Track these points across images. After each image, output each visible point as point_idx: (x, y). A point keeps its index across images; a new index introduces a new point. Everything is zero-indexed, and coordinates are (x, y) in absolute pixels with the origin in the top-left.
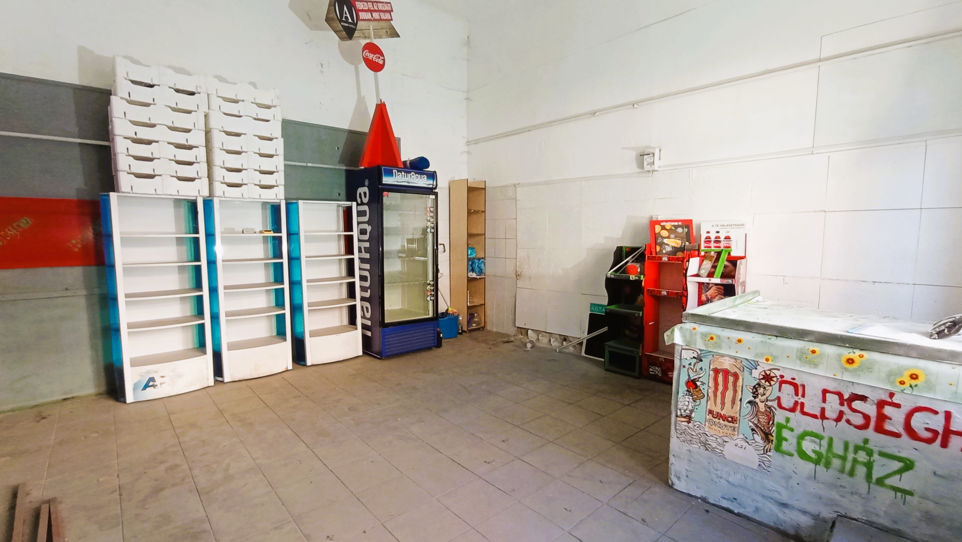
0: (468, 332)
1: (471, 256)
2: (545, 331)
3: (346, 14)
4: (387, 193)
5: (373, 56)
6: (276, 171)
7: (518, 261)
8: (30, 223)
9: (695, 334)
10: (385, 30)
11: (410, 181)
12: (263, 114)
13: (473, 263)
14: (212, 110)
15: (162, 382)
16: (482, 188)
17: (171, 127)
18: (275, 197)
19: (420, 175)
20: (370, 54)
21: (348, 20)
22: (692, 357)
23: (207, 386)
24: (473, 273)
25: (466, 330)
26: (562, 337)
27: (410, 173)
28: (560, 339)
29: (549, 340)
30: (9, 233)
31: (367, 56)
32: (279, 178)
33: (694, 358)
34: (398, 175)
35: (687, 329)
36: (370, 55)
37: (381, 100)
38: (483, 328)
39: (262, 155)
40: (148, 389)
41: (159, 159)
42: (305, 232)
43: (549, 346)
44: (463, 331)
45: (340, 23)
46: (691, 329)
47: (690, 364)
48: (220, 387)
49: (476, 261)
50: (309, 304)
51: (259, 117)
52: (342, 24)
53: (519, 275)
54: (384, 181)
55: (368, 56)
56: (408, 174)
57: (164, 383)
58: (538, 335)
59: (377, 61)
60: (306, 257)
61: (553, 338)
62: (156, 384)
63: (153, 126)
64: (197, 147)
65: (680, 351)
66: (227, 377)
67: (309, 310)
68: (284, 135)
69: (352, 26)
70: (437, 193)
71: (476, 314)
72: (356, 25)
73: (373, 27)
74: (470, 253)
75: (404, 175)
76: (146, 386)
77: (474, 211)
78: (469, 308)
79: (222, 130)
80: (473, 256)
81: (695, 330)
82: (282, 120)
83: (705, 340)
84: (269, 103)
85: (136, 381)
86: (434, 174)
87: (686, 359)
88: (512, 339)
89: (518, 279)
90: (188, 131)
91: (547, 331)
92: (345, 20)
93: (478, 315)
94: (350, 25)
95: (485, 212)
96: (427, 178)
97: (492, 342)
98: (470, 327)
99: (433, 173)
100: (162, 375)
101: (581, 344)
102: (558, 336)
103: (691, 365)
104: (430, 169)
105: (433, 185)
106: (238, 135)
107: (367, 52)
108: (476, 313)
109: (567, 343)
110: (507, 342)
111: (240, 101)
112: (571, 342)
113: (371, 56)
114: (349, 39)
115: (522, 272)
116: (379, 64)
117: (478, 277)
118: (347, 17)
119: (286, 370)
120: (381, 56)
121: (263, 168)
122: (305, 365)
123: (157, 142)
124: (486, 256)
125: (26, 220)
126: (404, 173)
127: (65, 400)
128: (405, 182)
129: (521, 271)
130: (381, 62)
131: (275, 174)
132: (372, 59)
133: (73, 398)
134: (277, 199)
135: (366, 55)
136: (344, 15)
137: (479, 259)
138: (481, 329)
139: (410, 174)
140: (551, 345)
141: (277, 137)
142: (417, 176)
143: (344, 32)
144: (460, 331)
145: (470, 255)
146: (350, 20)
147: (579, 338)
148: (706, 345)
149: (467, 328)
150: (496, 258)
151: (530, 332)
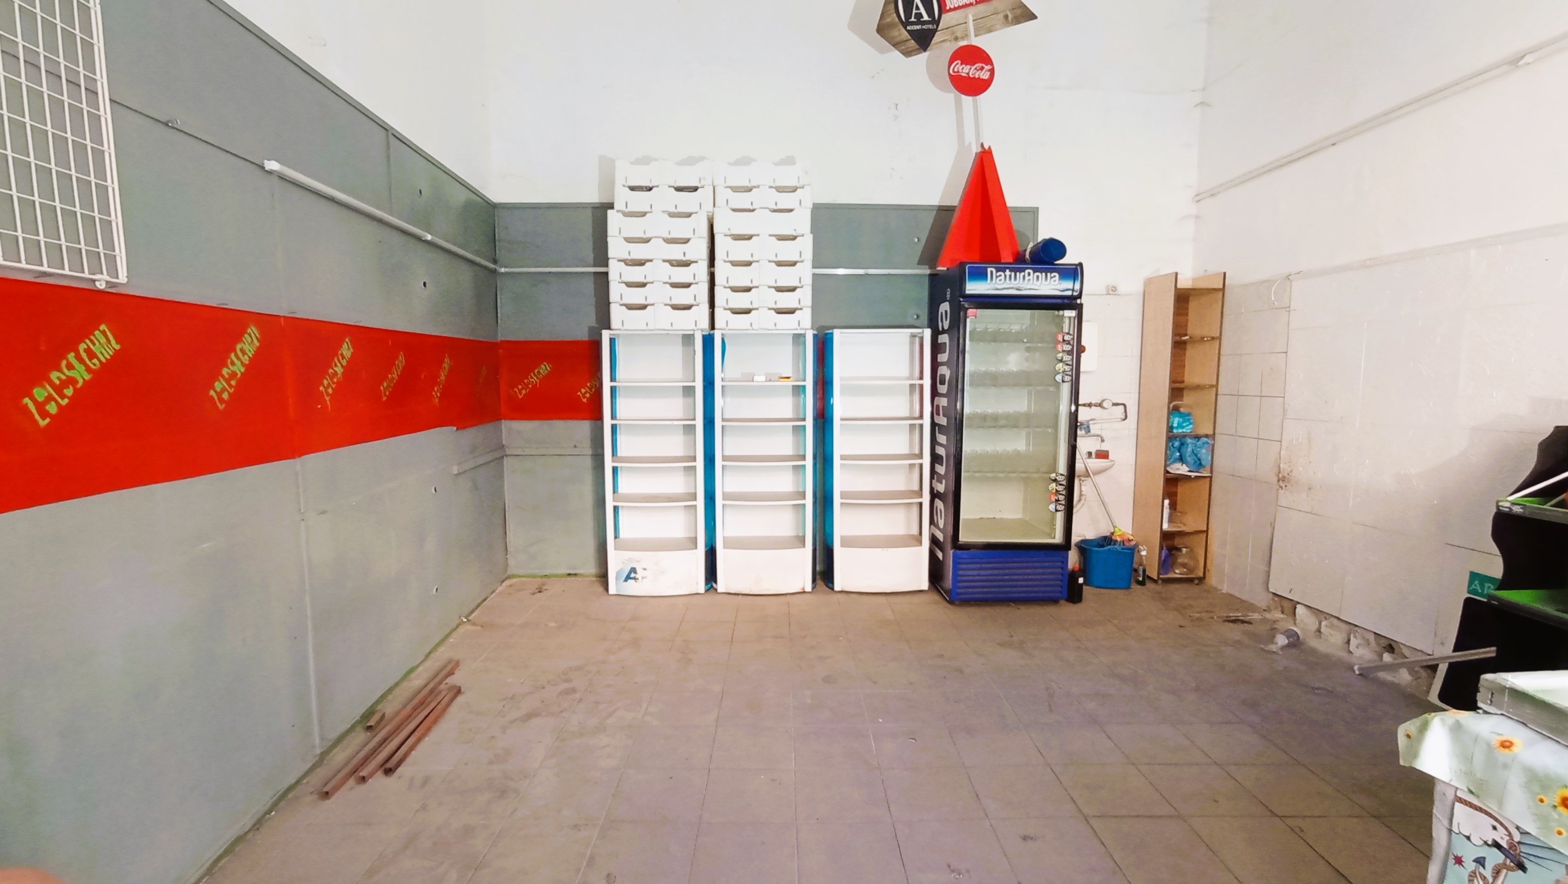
0: (1160, 582)
1: (1180, 431)
2: (1338, 616)
3: (917, 8)
4: (974, 310)
5: (970, 69)
6: (800, 285)
7: (1284, 447)
8: (549, 369)
9: (1506, 766)
10: (1001, 16)
11: (1021, 286)
12: (785, 201)
13: (1182, 444)
14: (719, 207)
15: (644, 576)
16: (1215, 290)
17: (668, 239)
18: (796, 326)
19: (1044, 274)
20: (964, 66)
21: (922, 17)
22: (1490, 842)
23: (696, 592)
24: (1182, 465)
25: (1156, 578)
26: (1384, 642)
27: (1024, 271)
28: (1378, 644)
29: (1346, 640)
30: (532, 380)
31: (958, 72)
32: (804, 297)
33: (1497, 845)
34: (997, 277)
35: (1476, 739)
36: (963, 69)
37: (982, 145)
38: (1201, 580)
39: (780, 264)
40: (630, 581)
41: (652, 283)
42: (841, 379)
43: (1343, 654)
44: (1147, 578)
45: (905, 28)
46: (1495, 740)
47: (1481, 861)
48: (711, 597)
49: (1189, 441)
50: (842, 493)
51: (780, 207)
52: (908, 28)
53: (1283, 479)
54: (968, 290)
55: (960, 71)
56: (1018, 274)
57: (646, 577)
58: (1320, 623)
59: (977, 77)
60: (842, 419)
61: (1355, 637)
62: (637, 576)
63: (647, 241)
64: (696, 262)
65: (1449, 803)
66: (722, 585)
67: (842, 504)
68: (815, 229)
69: (930, 26)
70: (1081, 305)
71: (1184, 550)
72: (937, 23)
73: (973, 16)
74: (1178, 424)
75: (1010, 276)
76: (628, 578)
77: (1190, 338)
78: (1166, 536)
79: (729, 234)
80: (1187, 429)
81: (1507, 751)
82: (812, 207)
83: (1542, 801)
84: (793, 183)
85: (618, 569)
86: (1076, 269)
87: (1468, 838)
88: (1256, 616)
89: (1281, 487)
90: (686, 241)
91: (1341, 618)
92: (915, 20)
93: (1191, 550)
94: (924, 27)
95: (1220, 338)
96: (1060, 279)
97: (1198, 613)
98: (1166, 573)
99: (1074, 267)
100: (644, 567)
101: (1433, 668)
102: (1373, 635)
103: (1484, 867)
104: (1069, 259)
105: (1073, 290)
106: (750, 237)
107: (957, 64)
108: (1185, 548)
109: (1395, 659)
110: (1235, 621)
111: (755, 187)
112: (1407, 658)
113: (965, 70)
114: (921, 50)
115: (1291, 471)
116: (982, 79)
117: (1193, 474)
118: (921, 14)
119: (802, 591)
120: (987, 65)
121: (781, 283)
122: (833, 589)
123: (651, 261)
124: (1216, 431)
125: (545, 365)
126: (1011, 271)
127: (569, 574)
128: (1012, 288)
129: (1289, 469)
130: (985, 75)
131: (798, 290)
132: (968, 74)
133: (575, 575)
134: (801, 329)
135: (956, 70)
136: (914, 11)
137: (1198, 437)
138: (1196, 581)
139: (1022, 274)
140: (1350, 652)
141: (803, 233)
142: (1038, 277)
143: (913, 41)
144: (1141, 579)
145: (1177, 428)
146: (926, 17)
147: (1429, 655)
148: (1543, 820)
149: (1159, 574)
150: (1237, 437)
151: (1300, 610)
